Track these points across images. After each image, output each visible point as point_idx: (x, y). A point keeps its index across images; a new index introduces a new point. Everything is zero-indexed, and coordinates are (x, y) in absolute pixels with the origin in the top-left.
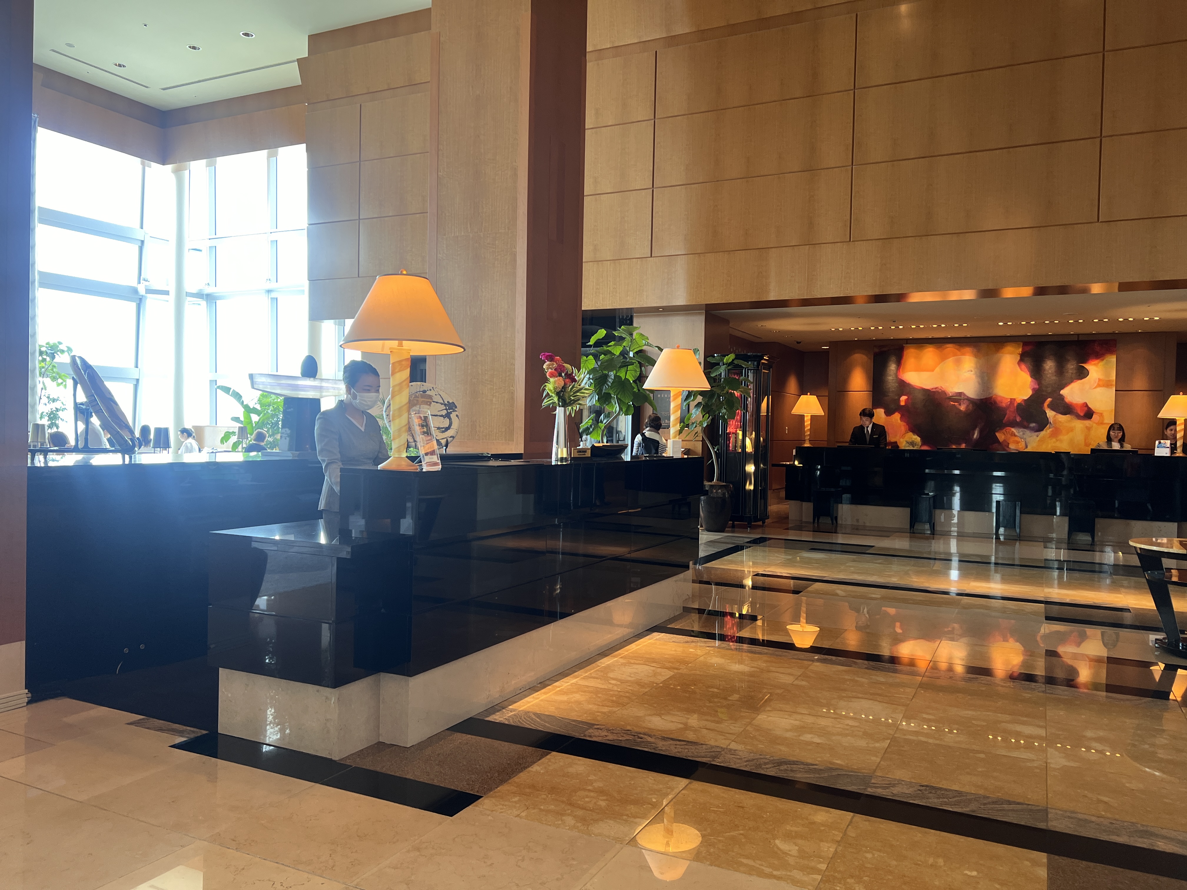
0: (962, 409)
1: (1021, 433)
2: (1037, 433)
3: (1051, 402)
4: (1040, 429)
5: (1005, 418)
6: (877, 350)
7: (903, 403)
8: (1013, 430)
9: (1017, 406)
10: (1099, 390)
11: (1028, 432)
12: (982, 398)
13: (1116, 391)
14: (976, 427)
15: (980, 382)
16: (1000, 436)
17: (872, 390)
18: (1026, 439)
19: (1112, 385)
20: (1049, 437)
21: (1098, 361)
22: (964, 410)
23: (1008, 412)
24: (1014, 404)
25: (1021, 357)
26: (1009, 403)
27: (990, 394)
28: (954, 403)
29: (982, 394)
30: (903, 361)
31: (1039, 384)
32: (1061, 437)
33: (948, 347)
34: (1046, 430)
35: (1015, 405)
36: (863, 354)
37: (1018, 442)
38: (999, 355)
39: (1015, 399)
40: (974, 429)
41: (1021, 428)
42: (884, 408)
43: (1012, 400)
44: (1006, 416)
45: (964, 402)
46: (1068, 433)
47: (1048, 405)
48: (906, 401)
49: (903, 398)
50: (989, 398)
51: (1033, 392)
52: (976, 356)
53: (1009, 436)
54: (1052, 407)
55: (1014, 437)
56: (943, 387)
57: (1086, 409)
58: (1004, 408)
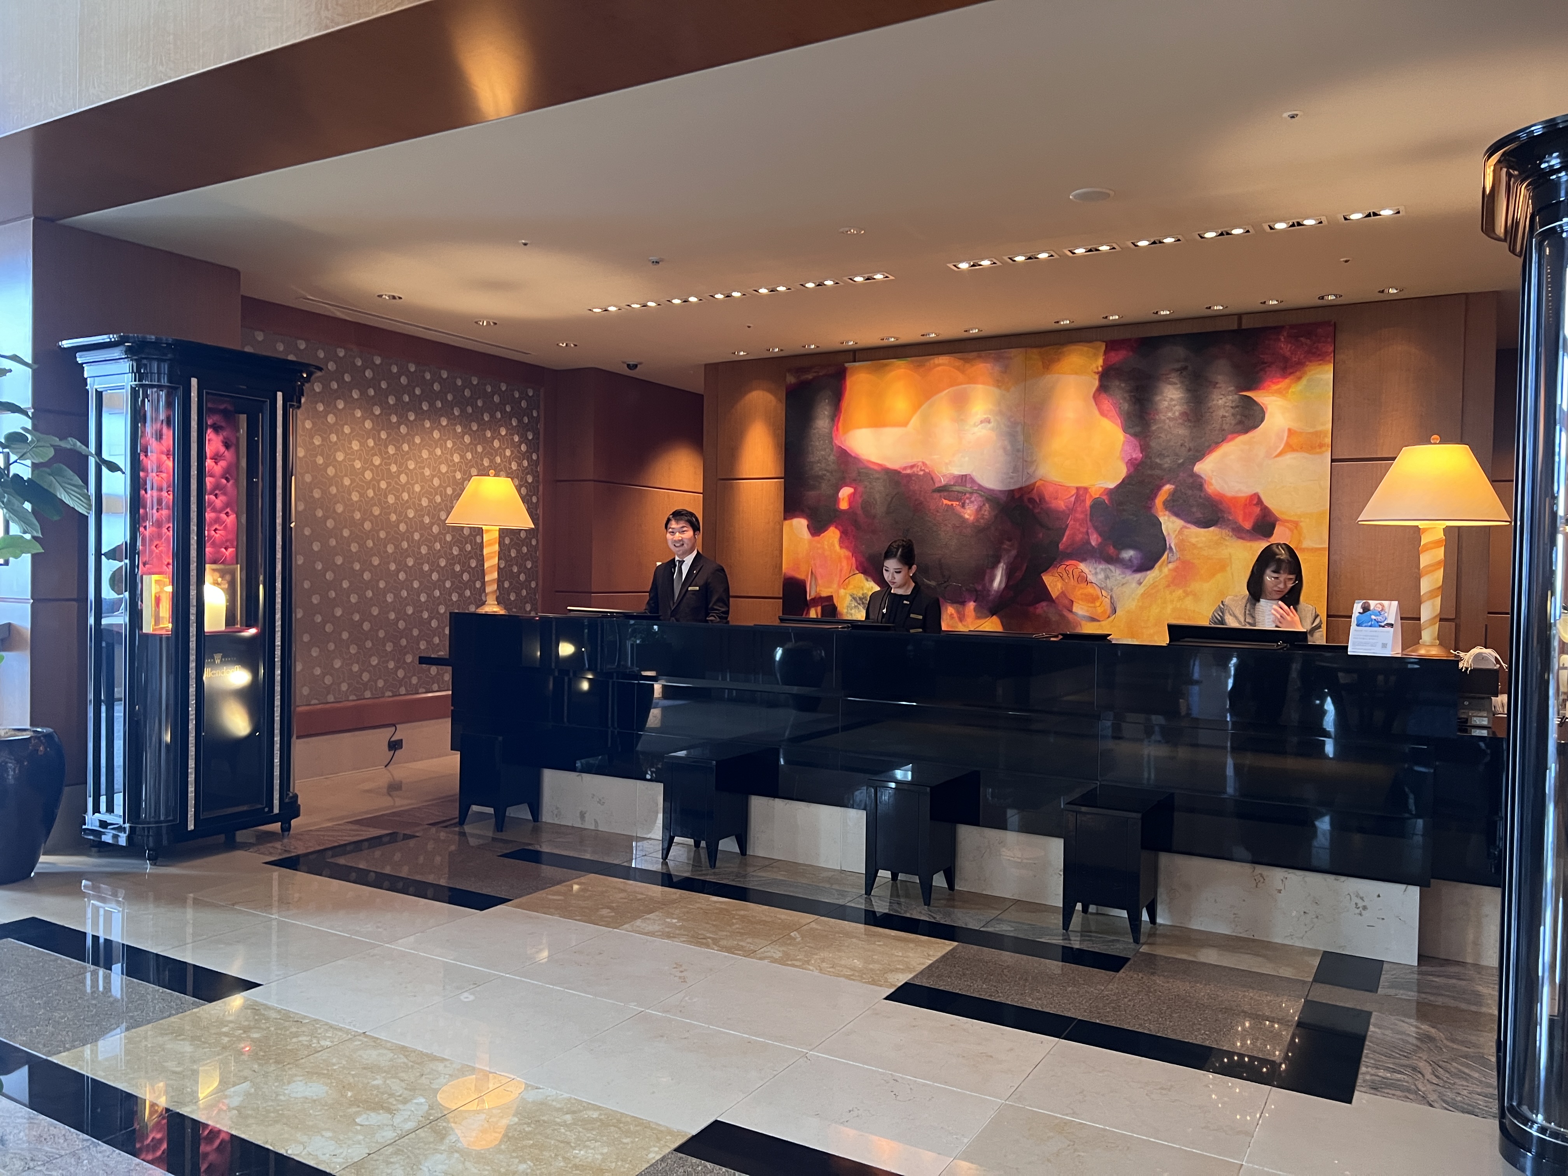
0: (967, 516)
1: (1101, 576)
2: (1138, 576)
3: (1173, 494)
4: (1146, 565)
5: (1064, 539)
6: (791, 379)
7: (844, 505)
8: (1082, 566)
9: (1091, 507)
10: (1290, 459)
11: (1116, 573)
12: (1012, 488)
13: (1333, 461)
14: (999, 562)
15: (1009, 447)
16: (1053, 583)
17: (783, 476)
18: (1112, 590)
19: (1321, 446)
20: (1168, 586)
21: (1287, 381)
22: (972, 518)
23: (1070, 522)
24: (1084, 501)
25: (1100, 380)
26: (1073, 499)
27: (1030, 476)
28: (950, 503)
29: (1012, 478)
30: (845, 404)
31: (1145, 448)
32: (1195, 586)
33: (939, 365)
34: (1161, 567)
35: (1088, 503)
36: (769, 391)
37: (1093, 599)
38: (1049, 378)
39: (1086, 489)
40: (994, 566)
41: (1100, 563)
42: (809, 517)
43: (1081, 492)
44: (1067, 533)
45: (973, 499)
46: (1213, 575)
47: (1164, 503)
48: (852, 498)
49: (845, 492)
50: (1028, 487)
51: (1128, 470)
52: (999, 383)
53: (1073, 582)
54: (1176, 507)
55: (1084, 585)
56: (928, 462)
57: (1257, 510)
58: (1063, 512)
